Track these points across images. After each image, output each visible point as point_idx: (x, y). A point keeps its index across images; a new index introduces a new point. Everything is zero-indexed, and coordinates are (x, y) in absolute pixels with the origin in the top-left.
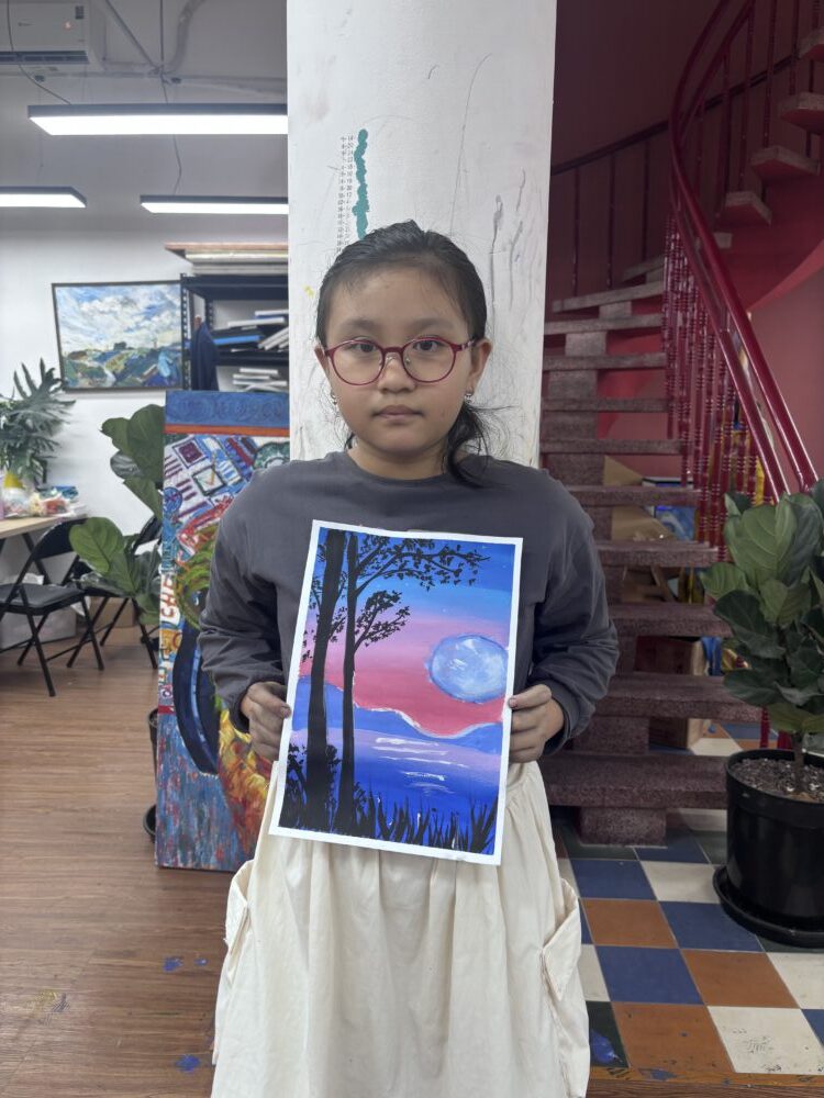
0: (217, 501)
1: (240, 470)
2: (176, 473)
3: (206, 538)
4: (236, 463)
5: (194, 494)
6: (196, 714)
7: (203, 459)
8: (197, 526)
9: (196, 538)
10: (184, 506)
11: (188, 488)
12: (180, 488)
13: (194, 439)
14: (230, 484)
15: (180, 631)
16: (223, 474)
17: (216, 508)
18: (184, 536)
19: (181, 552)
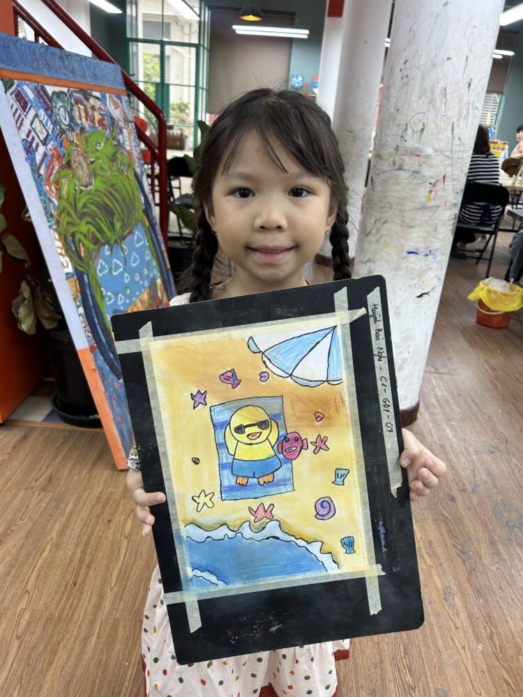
0: (50, 149)
1: (50, 117)
2: (21, 124)
3: (58, 187)
4: (46, 110)
5: (37, 145)
6: (104, 340)
7: (30, 108)
8: (49, 177)
9: (54, 189)
10: (38, 157)
11: (33, 139)
12: (29, 140)
13: (18, 86)
14: (50, 131)
15: (76, 277)
16: (44, 122)
17: (53, 156)
18: (48, 188)
19: (52, 204)
